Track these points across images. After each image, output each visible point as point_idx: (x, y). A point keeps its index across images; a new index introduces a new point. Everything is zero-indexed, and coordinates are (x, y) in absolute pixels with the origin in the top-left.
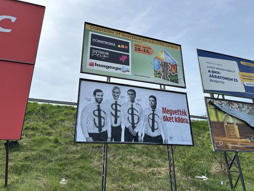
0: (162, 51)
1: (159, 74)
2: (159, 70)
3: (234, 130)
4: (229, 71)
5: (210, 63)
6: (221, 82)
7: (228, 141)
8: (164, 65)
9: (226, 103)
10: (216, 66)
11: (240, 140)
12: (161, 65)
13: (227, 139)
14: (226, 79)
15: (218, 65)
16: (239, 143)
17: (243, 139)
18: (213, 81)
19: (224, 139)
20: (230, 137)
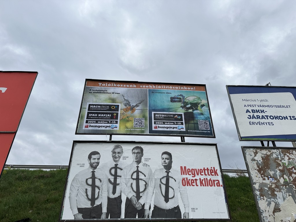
4: (279, 107)
5: (247, 101)
6: (268, 124)
9: (278, 153)
10: (258, 103)
14: (276, 118)
15: (261, 101)
18: (255, 124)
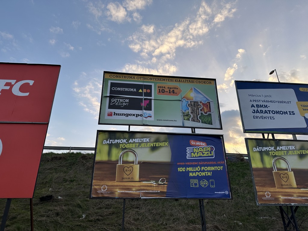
0: (192, 89)
1: (187, 115)
2: (187, 111)
3: (288, 178)
4: (281, 102)
5: (253, 96)
6: (269, 118)
7: (279, 192)
8: (194, 105)
10: (262, 98)
11: (297, 191)
12: (190, 105)
13: (277, 190)
14: (277, 112)
15: (266, 96)
16: (295, 194)
17: (301, 189)
18: (258, 118)
19: (272, 190)
20: (281, 186)
